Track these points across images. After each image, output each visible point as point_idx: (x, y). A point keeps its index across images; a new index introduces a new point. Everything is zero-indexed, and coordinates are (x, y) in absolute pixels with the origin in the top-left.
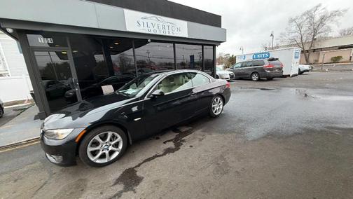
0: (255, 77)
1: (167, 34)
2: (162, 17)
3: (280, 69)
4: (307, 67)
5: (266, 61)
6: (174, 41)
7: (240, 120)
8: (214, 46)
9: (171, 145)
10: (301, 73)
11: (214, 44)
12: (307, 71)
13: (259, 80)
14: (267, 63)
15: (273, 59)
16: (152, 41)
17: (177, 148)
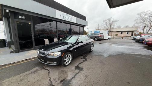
0: (96, 39)
1: (70, 21)
2: (68, 15)
3: (103, 37)
4: (110, 37)
5: (99, 34)
6: (71, 24)
7: (99, 52)
8: (83, 27)
9: (84, 59)
10: (108, 39)
11: (83, 26)
12: (110, 38)
13: (97, 40)
14: (99, 35)
15: (101, 34)
16: (64, 23)
17: (86, 60)
